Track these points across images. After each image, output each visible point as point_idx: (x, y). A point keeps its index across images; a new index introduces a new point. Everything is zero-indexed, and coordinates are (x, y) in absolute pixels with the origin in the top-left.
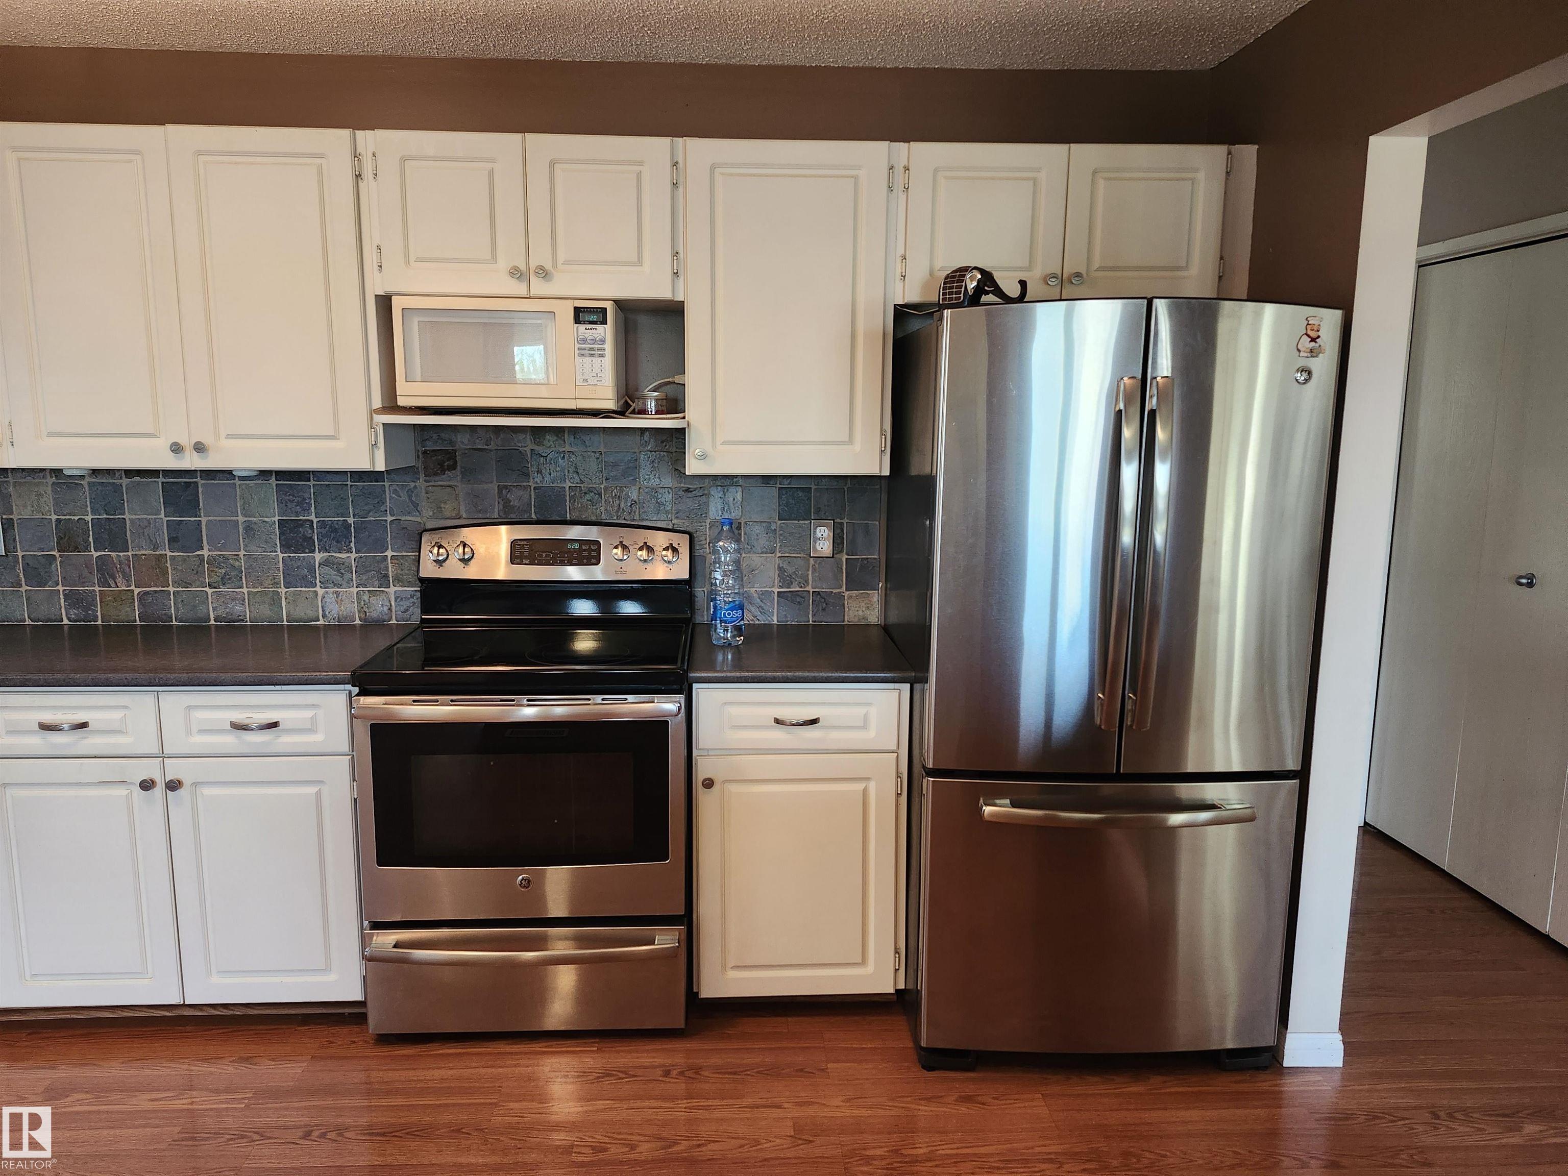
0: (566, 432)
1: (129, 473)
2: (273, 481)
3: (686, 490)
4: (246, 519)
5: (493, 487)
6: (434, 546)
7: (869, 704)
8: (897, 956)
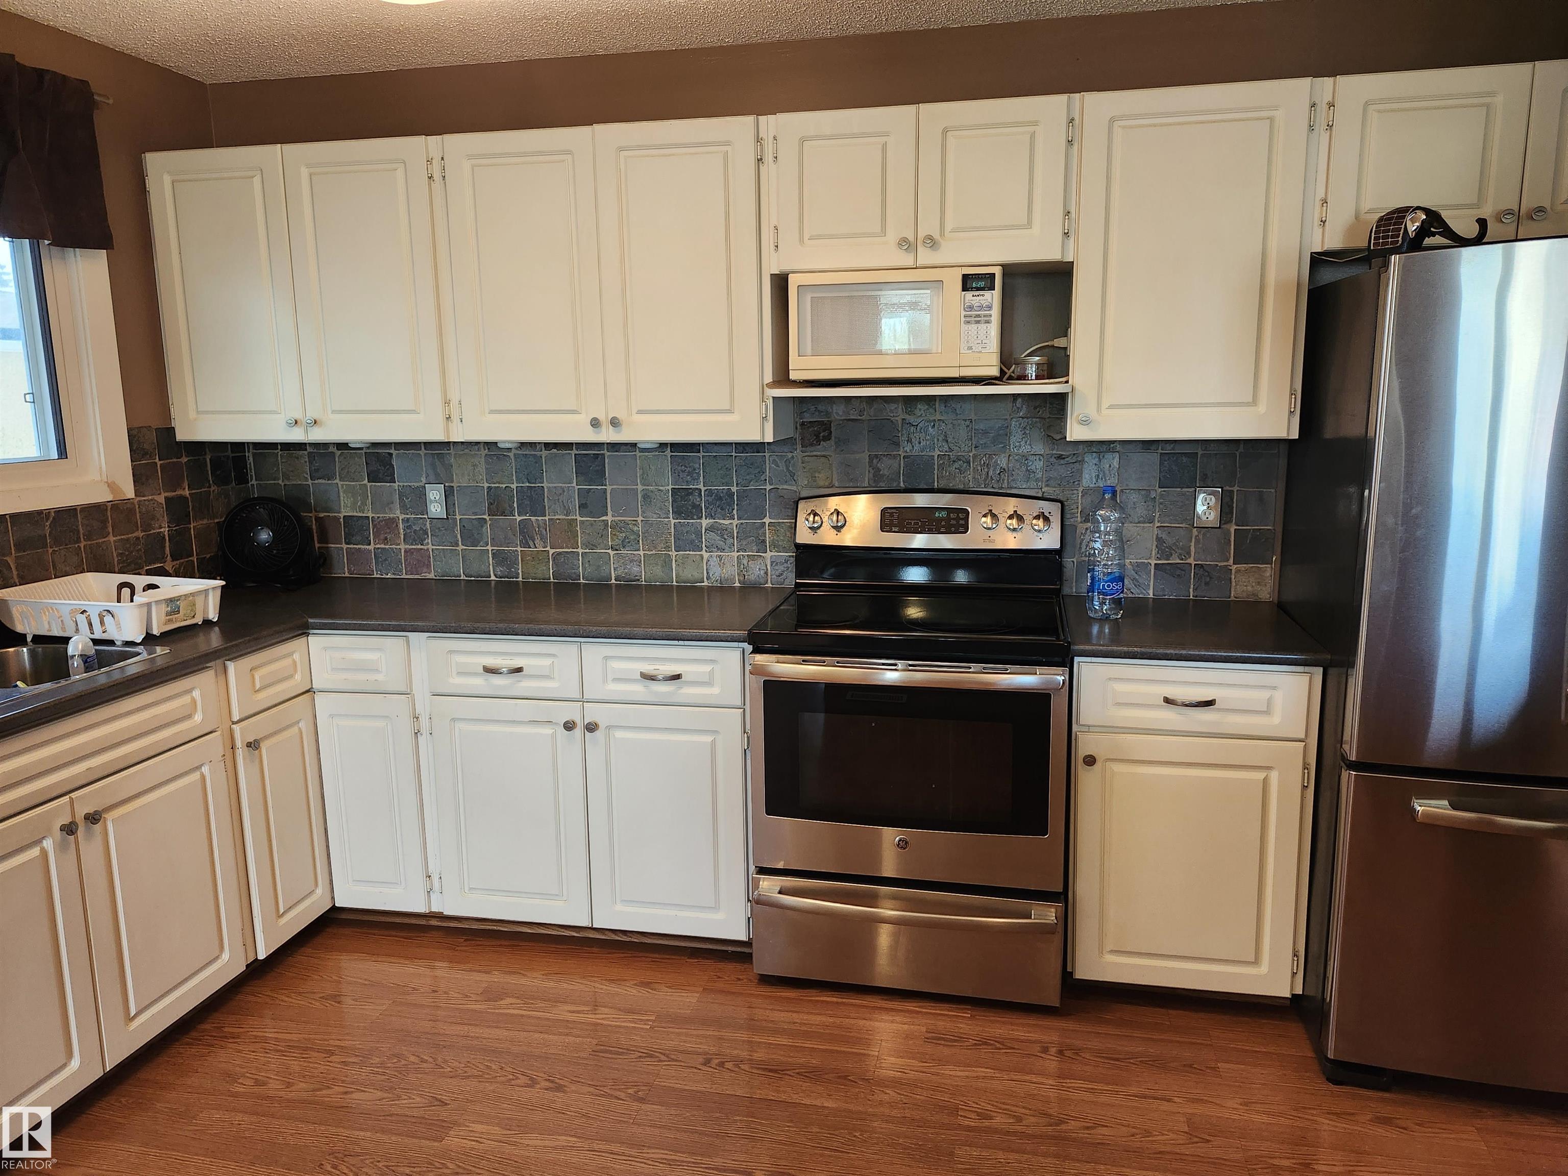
0: (938, 400)
1: (548, 446)
2: (668, 452)
3: (1058, 457)
4: (645, 487)
5: (865, 457)
6: (809, 514)
7: (1274, 688)
8: (1296, 959)
